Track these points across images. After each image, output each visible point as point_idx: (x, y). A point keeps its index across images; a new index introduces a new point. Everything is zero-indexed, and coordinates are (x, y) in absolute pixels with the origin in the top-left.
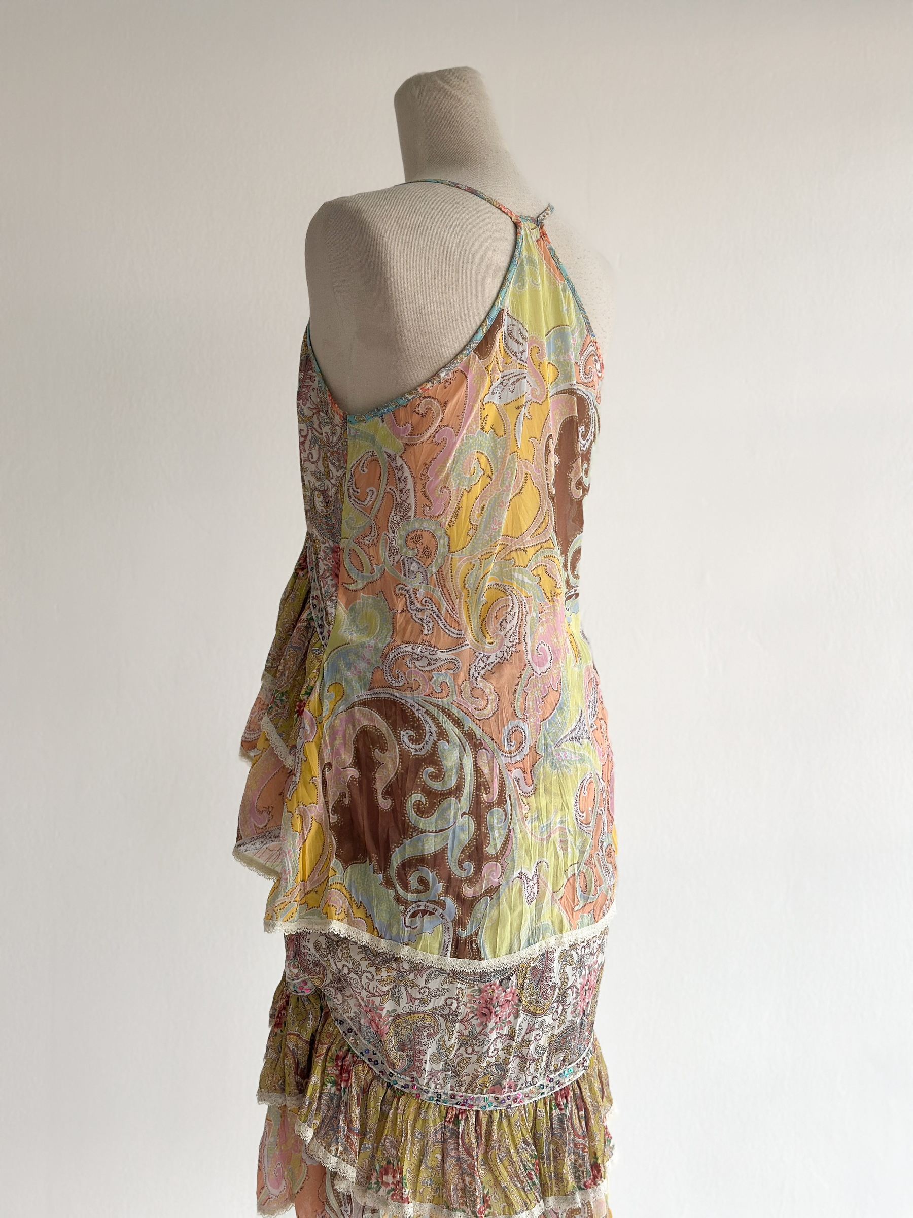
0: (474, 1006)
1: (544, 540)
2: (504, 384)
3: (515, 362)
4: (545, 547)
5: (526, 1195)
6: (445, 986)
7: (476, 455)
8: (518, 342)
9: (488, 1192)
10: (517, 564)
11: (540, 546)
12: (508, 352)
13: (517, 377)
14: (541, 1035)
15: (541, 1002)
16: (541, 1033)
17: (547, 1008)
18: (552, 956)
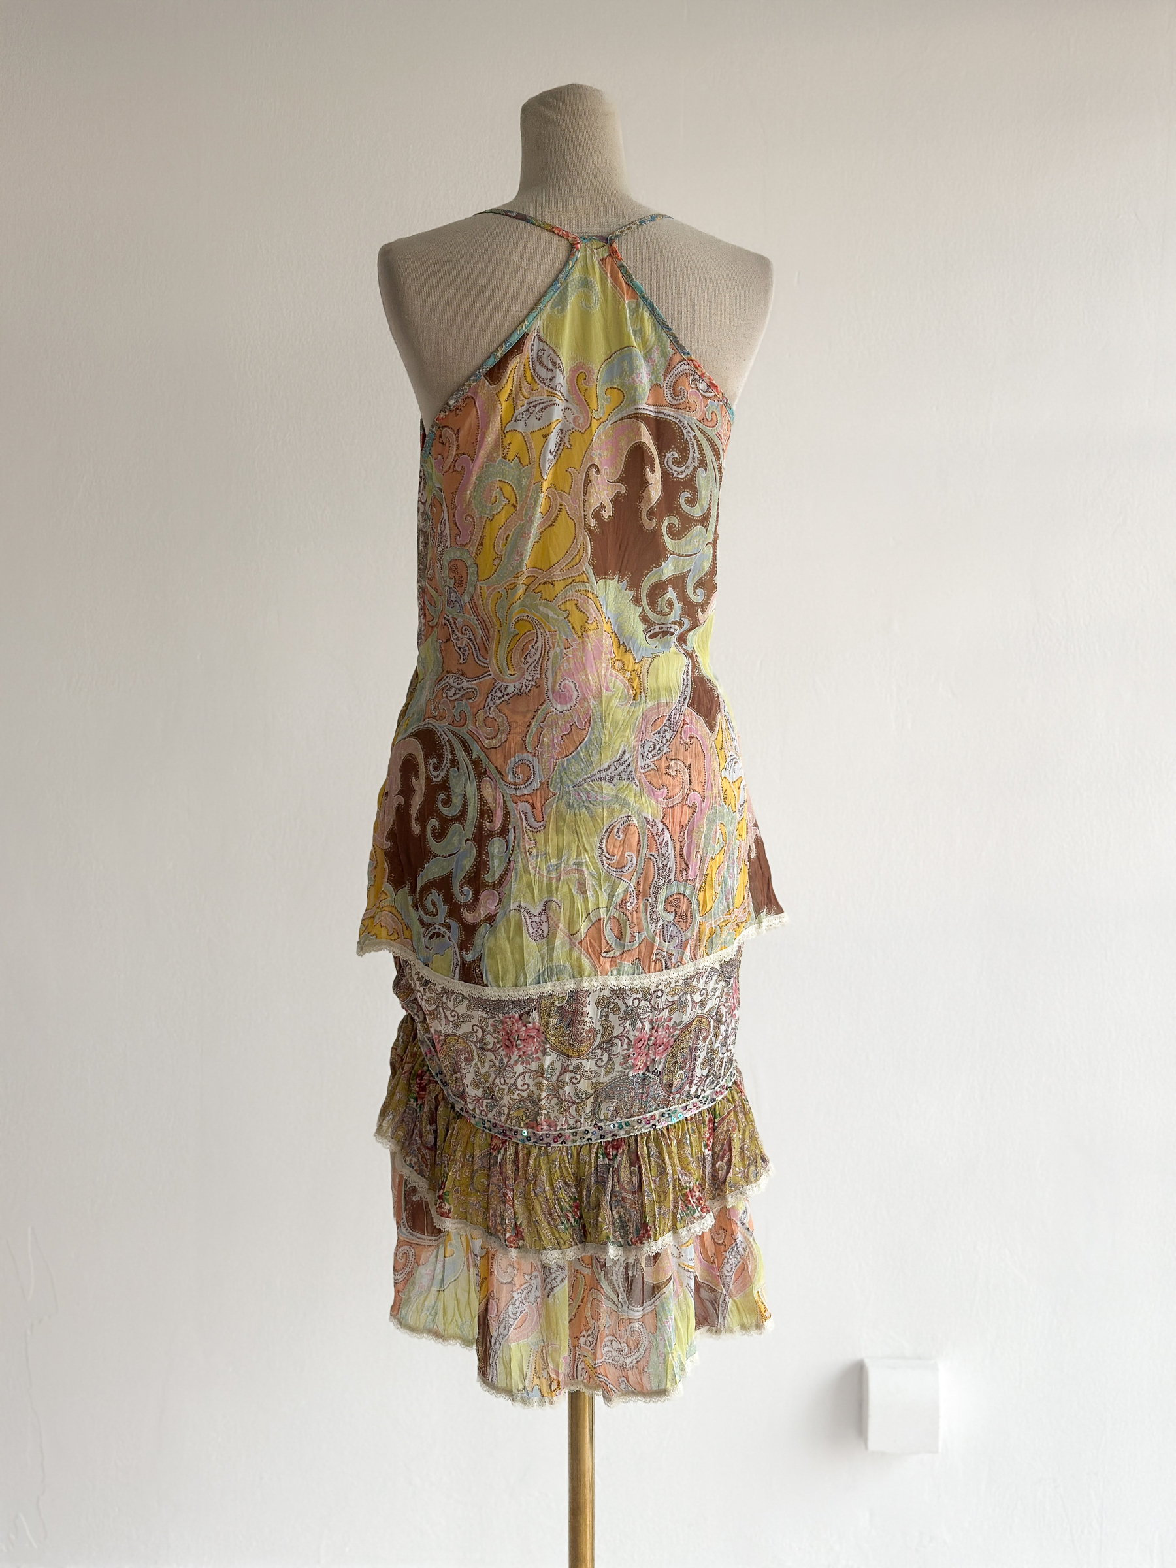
0: (499, 1036)
1: (577, 574)
2: (531, 411)
3: (542, 389)
4: (577, 580)
5: (559, 1233)
6: (469, 1012)
7: (498, 484)
8: (547, 369)
9: (521, 1224)
10: (543, 598)
11: (570, 580)
12: (536, 378)
13: (545, 404)
14: (579, 1079)
15: (573, 1045)
16: (578, 1077)
17: (584, 1052)
18: (584, 999)
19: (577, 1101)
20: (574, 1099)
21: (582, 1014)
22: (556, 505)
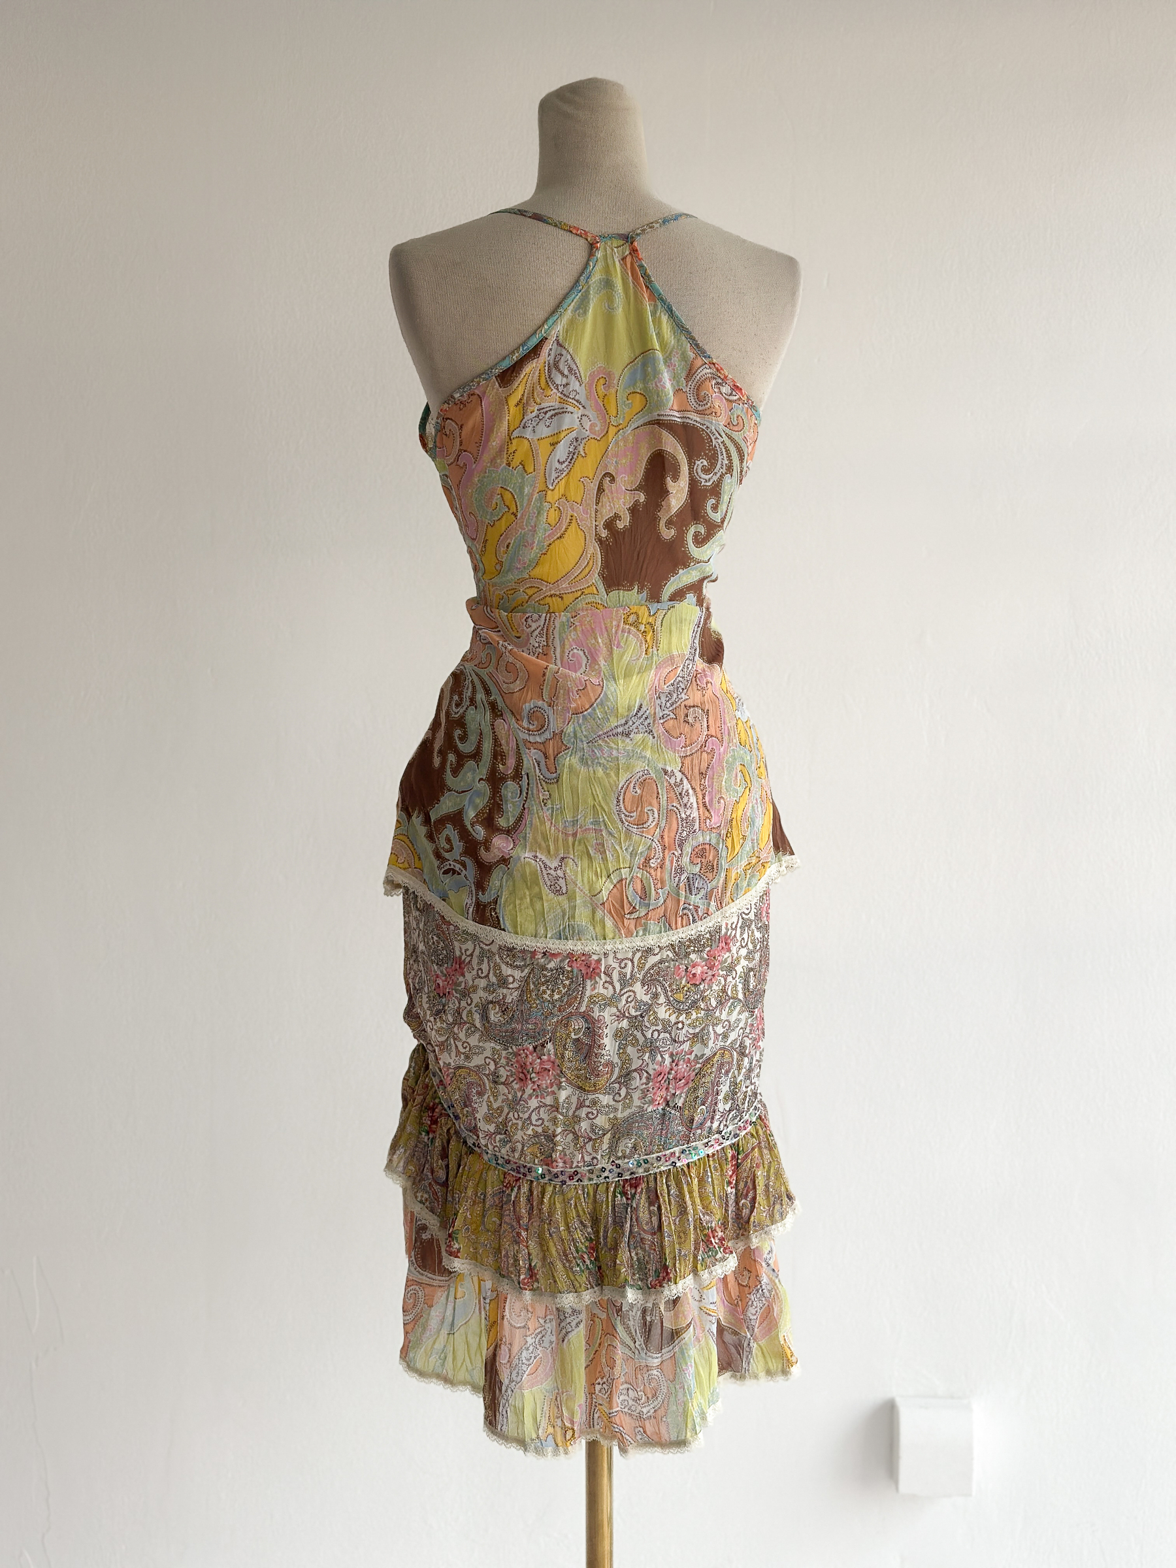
1: (586, 586)
3: (555, 395)
4: (586, 593)
9: (535, 1265)
11: (580, 593)
12: (550, 384)
13: (556, 411)
14: (596, 1115)
15: (590, 1079)
16: (595, 1112)
17: (601, 1086)
18: (601, 1031)
19: (594, 1137)
20: (591, 1135)
21: (599, 1046)
22: (567, 516)
